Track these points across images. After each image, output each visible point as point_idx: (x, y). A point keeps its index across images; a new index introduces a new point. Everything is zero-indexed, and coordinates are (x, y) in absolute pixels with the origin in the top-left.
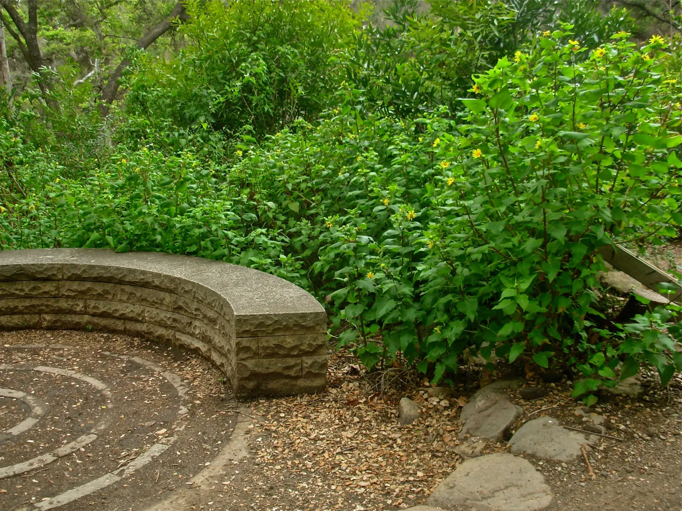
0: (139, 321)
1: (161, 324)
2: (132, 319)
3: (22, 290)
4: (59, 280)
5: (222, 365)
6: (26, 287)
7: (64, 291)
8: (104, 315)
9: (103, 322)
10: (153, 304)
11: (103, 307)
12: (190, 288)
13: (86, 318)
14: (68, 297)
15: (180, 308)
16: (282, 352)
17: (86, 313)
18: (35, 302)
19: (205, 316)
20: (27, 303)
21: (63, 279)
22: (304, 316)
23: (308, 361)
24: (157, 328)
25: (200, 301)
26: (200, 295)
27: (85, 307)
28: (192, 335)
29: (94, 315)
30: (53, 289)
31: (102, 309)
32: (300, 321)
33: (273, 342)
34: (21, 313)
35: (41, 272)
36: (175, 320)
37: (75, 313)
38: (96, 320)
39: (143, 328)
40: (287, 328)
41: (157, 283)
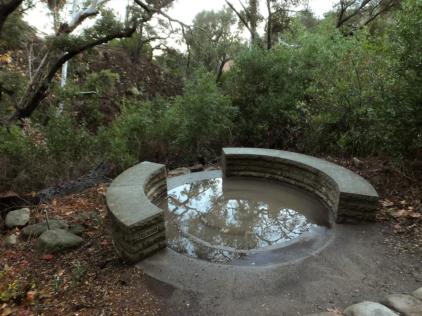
0: (301, 182)
1: (309, 185)
2: (298, 181)
3: (259, 164)
4: (273, 162)
5: (331, 207)
6: (261, 163)
7: (274, 166)
8: (288, 177)
9: (288, 180)
10: (307, 177)
11: (287, 174)
12: (323, 175)
13: (281, 177)
14: (276, 169)
15: (318, 181)
16: (357, 209)
17: (281, 176)
18: (264, 169)
19: (327, 187)
20: (261, 169)
21: (275, 162)
22: (369, 197)
23: (367, 215)
24: (307, 186)
25: (326, 181)
26: (327, 178)
27: (281, 173)
28: (321, 192)
29: (284, 177)
30: (271, 165)
31: (287, 175)
32: (367, 198)
33: (354, 204)
34: (258, 172)
35: (268, 159)
36: (315, 185)
37: (278, 175)
38: (285, 179)
39: (302, 185)
40: (361, 200)
41: (310, 170)
